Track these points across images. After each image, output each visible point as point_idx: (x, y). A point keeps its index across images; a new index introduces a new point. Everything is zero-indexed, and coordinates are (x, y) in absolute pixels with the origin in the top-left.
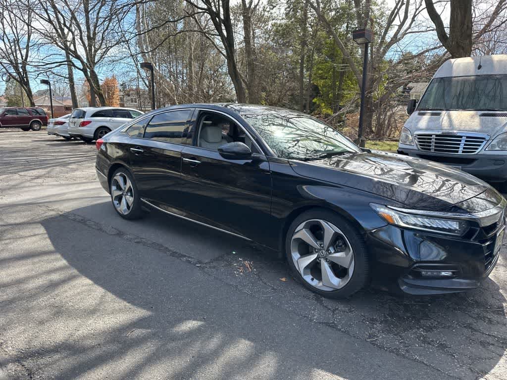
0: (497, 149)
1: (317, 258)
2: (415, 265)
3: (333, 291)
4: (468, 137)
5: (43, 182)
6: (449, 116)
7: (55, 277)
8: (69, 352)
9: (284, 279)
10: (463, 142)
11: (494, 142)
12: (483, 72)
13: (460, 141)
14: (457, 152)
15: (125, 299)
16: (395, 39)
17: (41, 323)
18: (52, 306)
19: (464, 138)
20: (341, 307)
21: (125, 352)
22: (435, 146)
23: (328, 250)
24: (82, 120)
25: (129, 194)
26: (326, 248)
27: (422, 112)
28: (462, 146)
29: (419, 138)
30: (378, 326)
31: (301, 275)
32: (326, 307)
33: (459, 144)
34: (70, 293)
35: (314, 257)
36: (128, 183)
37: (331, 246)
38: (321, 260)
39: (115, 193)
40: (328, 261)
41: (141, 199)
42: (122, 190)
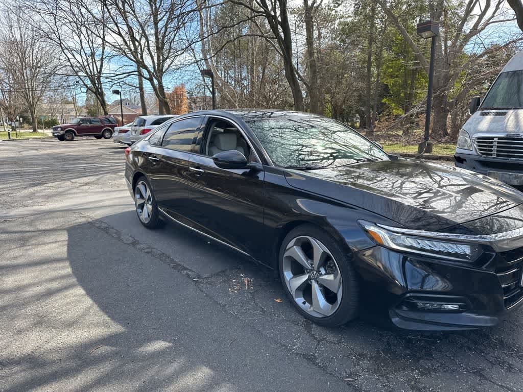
1: (309, 279)
2: (408, 295)
3: (322, 318)
5: (89, 188)
6: (517, 116)
7: (55, 285)
8: (28, 365)
9: (278, 301)
15: (106, 313)
16: (475, 31)
17: (20, 332)
18: (37, 315)
20: (330, 337)
21: (80, 371)
22: (498, 151)
23: (318, 271)
24: (142, 128)
25: (149, 203)
26: (316, 269)
27: (486, 111)
29: (478, 142)
30: (365, 363)
31: (293, 297)
32: (313, 335)
34: (60, 302)
35: (305, 278)
36: (148, 192)
37: (322, 267)
38: (312, 282)
39: (138, 201)
40: (318, 283)
41: (158, 208)
42: (144, 198)
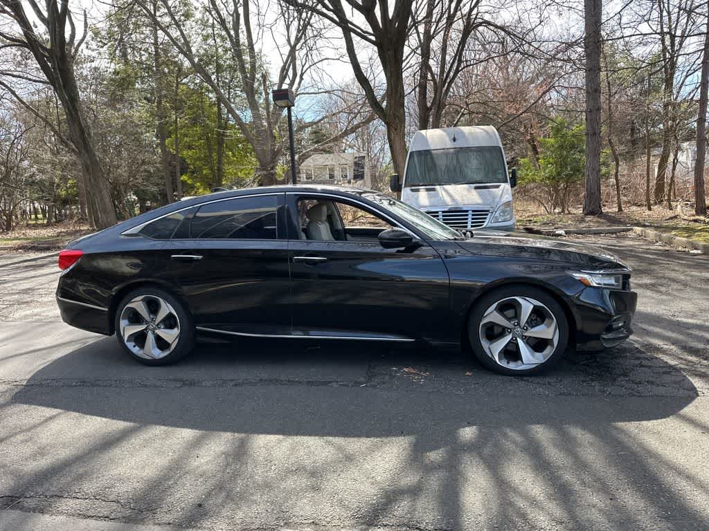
0: (500, 220)
1: (513, 339)
3: (537, 367)
4: (473, 211)
6: (446, 191)
9: (469, 374)
10: (470, 217)
11: (497, 214)
12: (459, 144)
13: (467, 215)
14: (466, 227)
19: (470, 212)
25: (162, 327)
27: (413, 188)
28: (470, 221)
33: (467, 219)
35: (508, 338)
36: (166, 309)
37: (527, 322)
38: (516, 339)
39: (128, 330)
40: (524, 338)
41: (197, 327)
42: (147, 322)
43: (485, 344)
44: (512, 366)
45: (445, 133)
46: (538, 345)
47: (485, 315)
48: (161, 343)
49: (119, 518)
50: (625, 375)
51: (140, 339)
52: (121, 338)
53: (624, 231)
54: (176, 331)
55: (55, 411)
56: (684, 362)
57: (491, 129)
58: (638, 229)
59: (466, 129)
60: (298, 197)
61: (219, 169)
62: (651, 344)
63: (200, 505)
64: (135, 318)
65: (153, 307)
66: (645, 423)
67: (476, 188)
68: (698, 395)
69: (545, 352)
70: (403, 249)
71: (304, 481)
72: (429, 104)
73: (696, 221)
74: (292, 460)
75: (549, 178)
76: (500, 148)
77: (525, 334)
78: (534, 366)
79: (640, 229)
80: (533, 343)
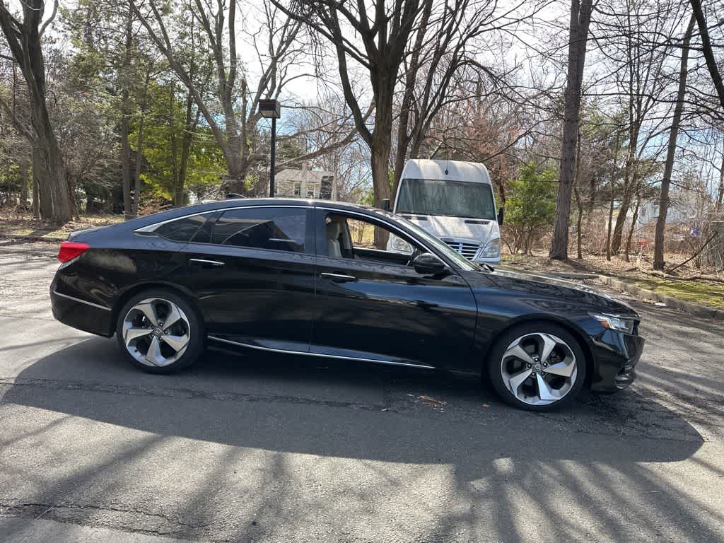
1: (532, 374)
4: (464, 244)
6: (438, 221)
9: (486, 406)
10: (461, 249)
12: (451, 177)
13: (457, 247)
19: (461, 245)
25: (169, 333)
31: (514, 397)
35: (528, 373)
36: (177, 314)
37: (547, 359)
38: (535, 374)
39: (131, 333)
40: (543, 374)
41: (209, 337)
42: (153, 327)
43: (505, 377)
44: (530, 401)
45: (437, 165)
46: (556, 382)
47: (509, 348)
48: (167, 350)
49: (169, 533)
50: (632, 417)
51: (143, 344)
52: (122, 341)
53: (590, 278)
54: (185, 339)
55: (60, 415)
56: (681, 408)
57: (481, 166)
58: (604, 278)
59: (458, 164)
60: (327, 213)
61: (182, 172)
62: (647, 390)
63: (254, 523)
64: (139, 321)
65: (162, 311)
66: (665, 464)
67: (467, 222)
68: (704, 441)
69: (561, 389)
70: (431, 275)
71: (356, 504)
72: (409, 133)
73: (654, 275)
74: (336, 481)
75: (515, 219)
76: (489, 186)
77: (544, 370)
78: (551, 402)
79: (605, 277)
80: (551, 378)
